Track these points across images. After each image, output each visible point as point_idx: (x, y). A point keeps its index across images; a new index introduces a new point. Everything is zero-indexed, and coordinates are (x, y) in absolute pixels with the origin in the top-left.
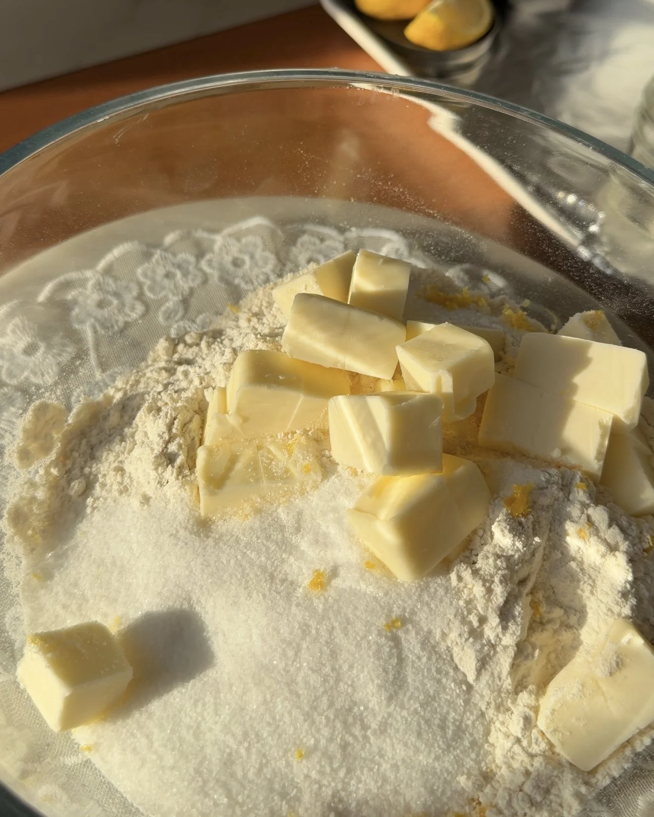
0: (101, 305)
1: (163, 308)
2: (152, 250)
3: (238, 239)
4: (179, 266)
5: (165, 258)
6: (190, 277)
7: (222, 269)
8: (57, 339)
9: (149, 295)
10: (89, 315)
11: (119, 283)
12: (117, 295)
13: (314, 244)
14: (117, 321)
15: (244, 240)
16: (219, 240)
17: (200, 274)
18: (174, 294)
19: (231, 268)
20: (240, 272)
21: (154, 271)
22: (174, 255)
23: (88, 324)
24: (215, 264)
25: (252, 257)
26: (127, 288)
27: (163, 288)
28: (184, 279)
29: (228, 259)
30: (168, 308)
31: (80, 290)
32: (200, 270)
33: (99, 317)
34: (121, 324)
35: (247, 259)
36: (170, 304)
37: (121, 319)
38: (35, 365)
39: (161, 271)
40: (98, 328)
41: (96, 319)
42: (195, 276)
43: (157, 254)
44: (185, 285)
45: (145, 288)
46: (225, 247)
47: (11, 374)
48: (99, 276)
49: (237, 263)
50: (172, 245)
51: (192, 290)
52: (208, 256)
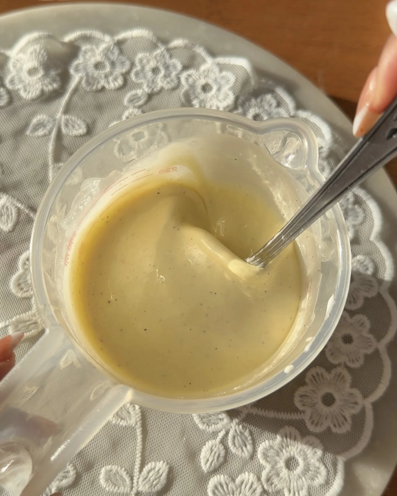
0: (98, 66)
1: (133, 92)
2: (159, 45)
3: (221, 70)
4: (167, 67)
5: (164, 56)
6: (168, 79)
7: (192, 87)
8: (53, 73)
9: (132, 76)
10: (85, 69)
11: (121, 57)
12: (113, 64)
13: (270, 105)
14: (98, 82)
15: (224, 73)
16: (209, 63)
17: (176, 81)
18: (148, 86)
19: (199, 90)
20: (202, 96)
21: (148, 61)
22: (171, 57)
23: (80, 75)
24: (191, 80)
25: (219, 89)
26: (123, 63)
27: (145, 77)
28: (163, 80)
29: (203, 81)
30: (137, 94)
31: (94, 47)
32: (179, 78)
33: (90, 74)
34: (100, 86)
35: (215, 88)
36: (139, 92)
37: (102, 83)
38: (29, 84)
39: (152, 64)
40: (83, 82)
41: (87, 75)
42: (172, 81)
43: (161, 49)
44: (160, 82)
45: (134, 70)
46: (208, 71)
47: (12, 82)
48: (112, 43)
49: (206, 88)
50: (175, 48)
51: (162, 90)
52: (191, 71)
